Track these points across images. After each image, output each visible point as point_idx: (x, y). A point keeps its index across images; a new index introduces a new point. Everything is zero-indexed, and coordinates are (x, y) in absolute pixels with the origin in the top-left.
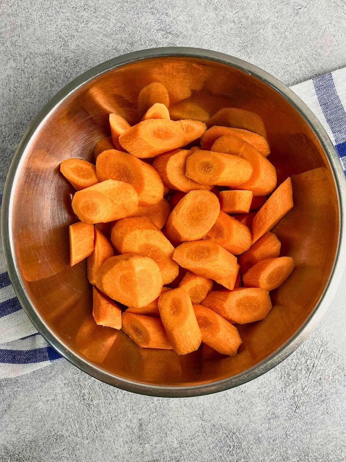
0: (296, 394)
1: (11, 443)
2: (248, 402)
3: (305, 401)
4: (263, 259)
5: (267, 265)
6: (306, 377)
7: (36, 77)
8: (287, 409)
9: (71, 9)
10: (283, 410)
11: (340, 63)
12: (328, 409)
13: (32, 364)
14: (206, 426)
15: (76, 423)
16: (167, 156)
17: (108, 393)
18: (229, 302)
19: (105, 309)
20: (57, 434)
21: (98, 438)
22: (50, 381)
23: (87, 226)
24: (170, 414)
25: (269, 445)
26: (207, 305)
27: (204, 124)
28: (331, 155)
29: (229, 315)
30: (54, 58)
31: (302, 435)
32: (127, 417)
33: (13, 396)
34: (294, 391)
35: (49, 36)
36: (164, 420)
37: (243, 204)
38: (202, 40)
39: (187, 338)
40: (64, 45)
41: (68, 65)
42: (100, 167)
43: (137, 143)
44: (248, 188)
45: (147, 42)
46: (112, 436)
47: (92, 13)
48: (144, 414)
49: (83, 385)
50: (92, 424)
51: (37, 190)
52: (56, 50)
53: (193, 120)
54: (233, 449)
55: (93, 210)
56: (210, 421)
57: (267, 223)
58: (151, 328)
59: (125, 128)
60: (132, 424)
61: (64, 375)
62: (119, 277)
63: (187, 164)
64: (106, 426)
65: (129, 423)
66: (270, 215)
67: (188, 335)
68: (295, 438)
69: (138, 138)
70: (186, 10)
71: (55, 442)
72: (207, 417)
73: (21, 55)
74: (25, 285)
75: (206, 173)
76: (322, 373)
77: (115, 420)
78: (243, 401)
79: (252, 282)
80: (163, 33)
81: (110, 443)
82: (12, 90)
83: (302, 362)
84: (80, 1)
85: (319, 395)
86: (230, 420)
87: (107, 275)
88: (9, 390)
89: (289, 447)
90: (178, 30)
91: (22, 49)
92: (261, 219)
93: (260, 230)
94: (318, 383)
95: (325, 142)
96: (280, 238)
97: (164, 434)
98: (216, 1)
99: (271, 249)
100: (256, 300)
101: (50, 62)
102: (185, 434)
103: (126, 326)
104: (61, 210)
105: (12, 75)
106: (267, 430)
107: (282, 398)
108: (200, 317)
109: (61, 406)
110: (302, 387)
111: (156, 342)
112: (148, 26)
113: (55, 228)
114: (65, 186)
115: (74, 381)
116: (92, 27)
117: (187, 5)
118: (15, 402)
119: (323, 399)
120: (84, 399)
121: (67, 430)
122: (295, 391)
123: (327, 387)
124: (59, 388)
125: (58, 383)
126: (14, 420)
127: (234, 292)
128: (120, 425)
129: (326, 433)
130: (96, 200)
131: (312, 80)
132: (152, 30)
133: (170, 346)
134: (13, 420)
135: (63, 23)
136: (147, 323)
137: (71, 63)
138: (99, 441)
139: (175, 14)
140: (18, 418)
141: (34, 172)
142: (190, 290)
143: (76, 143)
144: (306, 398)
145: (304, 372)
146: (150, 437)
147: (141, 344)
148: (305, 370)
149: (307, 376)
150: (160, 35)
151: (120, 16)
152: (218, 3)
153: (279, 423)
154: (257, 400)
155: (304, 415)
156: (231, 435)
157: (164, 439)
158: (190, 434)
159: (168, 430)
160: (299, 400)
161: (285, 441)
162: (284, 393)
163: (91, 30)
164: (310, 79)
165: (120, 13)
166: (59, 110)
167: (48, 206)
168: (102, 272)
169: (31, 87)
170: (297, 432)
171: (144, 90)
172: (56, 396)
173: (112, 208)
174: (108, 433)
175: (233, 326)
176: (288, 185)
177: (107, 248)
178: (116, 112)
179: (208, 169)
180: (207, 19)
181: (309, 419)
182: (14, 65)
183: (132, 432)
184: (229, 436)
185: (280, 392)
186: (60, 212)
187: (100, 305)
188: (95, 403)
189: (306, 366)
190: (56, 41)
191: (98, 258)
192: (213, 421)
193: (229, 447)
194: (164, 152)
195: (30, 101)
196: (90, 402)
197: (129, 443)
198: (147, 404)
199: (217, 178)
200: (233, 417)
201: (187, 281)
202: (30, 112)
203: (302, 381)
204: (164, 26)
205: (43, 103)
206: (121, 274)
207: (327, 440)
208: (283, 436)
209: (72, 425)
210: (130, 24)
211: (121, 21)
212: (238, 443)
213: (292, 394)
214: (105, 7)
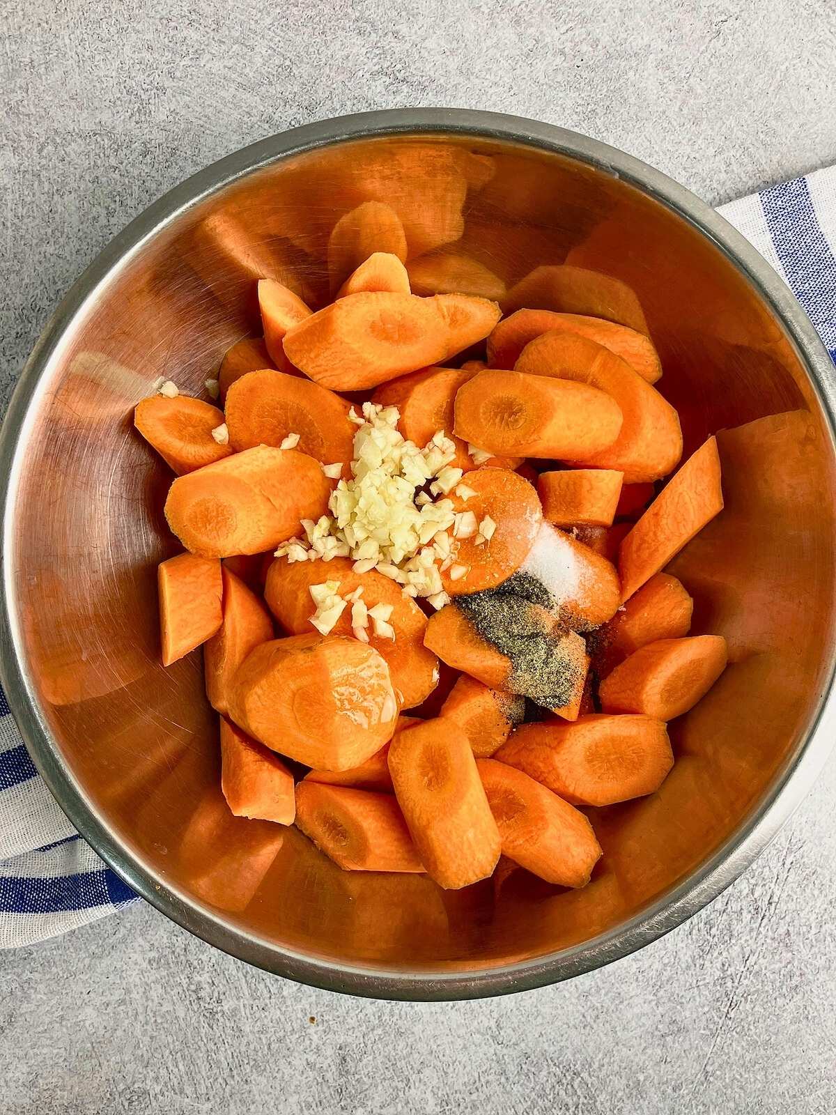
0: (729, 973)
1: (19, 1110)
2: (610, 994)
3: (752, 990)
4: (648, 643)
5: (661, 658)
6: (752, 930)
7: (70, 192)
8: (706, 1009)
9: (157, 21)
10: (698, 1012)
11: (825, 153)
12: (808, 1008)
13: (68, 913)
14: (506, 1057)
15: (179, 1059)
16: (406, 384)
17: (259, 983)
18: (566, 751)
19: (253, 775)
20: (132, 1089)
21: (237, 1097)
22: (113, 953)
23: (204, 563)
24: (415, 1029)
25: (665, 1099)
26: (511, 760)
27: (496, 306)
28: (824, 378)
29: (567, 785)
30: (114, 143)
31: (743, 1073)
32: (309, 1042)
33: (19, 993)
34: (723, 965)
35: (102, 89)
36: (402, 1045)
37: (601, 504)
38: (484, 98)
39: (466, 846)
40: (139, 110)
41: (149, 161)
42: (236, 415)
43: (328, 353)
44: (611, 463)
45: (348, 103)
46: (270, 1090)
47: (209, 31)
48: (350, 1033)
49: (195, 963)
50: (219, 1061)
51: (75, 475)
52: (120, 122)
53: (468, 294)
54: (574, 1112)
55: (218, 523)
56: (517, 1045)
57: (661, 551)
58: (370, 820)
59: (298, 315)
60: (321, 1059)
61: (149, 937)
62: (289, 694)
63: (456, 405)
64: (256, 1066)
65: (315, 1057)
66: (667, 532)
67: (467, 839)
68: (727, 1080)
69: (332, 339)
70: (443, 25)
71: (126, 1107)
72: (509, 1035)
73: (30, 137)
74: (48, 719)
75: (506, 428)
76: (792, 918)
77: (278, 1052)
78: (598, 990)
79: (624, 700)
80: (388, 81)
81: (266, 1109)
82: (9, 225)
83: (741, 892)
84: (179, 3)
85: (785, 973)
86: (567, 1040)
87: (257, 690)
88: (9, 977)
89: (713, 1103)
90: (424, 74)
91: (34, 123)
92: (643, 541)
93: (642, 568)
94: (781, 944)
95: (809, 346)
96: (691, 588)
97: (402, 1081)
98: (517, 3)
99: (669, 615)
100: (634, 745)
101: (104, 153)
102: (455, 1079)
103: (305, 818)
104: (137, 525)
105: (9, 186)
106: (657, 1064)
107: (695, 981)
108: (495, 792)
109: (141, 1018)
110: (744, 954)
111: (383, 858)
112: (350, 65)
113: (123, 570)
114: (146, 464)
115: (173, 952)
116: (208, 65)
117: (446, 12)
118: (25, 1007)
119: (794, 982)
120: (199, 999)
121: (157, 1079)
122: (727, 965)
123: (805, 953)
124: (137, 972)
125: (133, 959)
126: (25, 1052)
127: (580, 727)
128: (290, 1063)
129: (804, 1066)
130: (226, 498)
131: (757, 194)
132: (361, 73)
133: (419, 866)
134: (21, 1053)
135: (136, 56)
136: (361, 809)
137: (158, 156)
138: (239, 1104)
139: (416, 33)
140: (33, 1047)
141: (68, 429)
142: (467, 723)
143: (173, 356)
144: (754, 981)
145: (746, 917)
146: (366, 1090)
147: (344, 862)
148: (750, 912)
149: (754, 926)
150: (379, 84)
151: (278, 38)
152: (523, 5)
153: (686, 1046)
154: (633, 989)
155: (749, 1025)
156: (569, 1078)
157: (401, 1094)
158: (466, 1080)
159: (411, 1072)
160: (737, 988)
161: (702, 1088)
162: (698, 970)
163: (207, 74)
164: (753, 192)
165: (278, 31)
166: (131, 269)
167: (104, 515)
168: (244, 681)
169: (57, 218)
170: (731, 1067)
171: (345, 220)
172: (128, 991)
173: (268, 517)
174: (260, 1082)
175: (579, 813)
176: (711, 455)
177: (256, 619)
178: (274, 277)
179: (510, 417)
180: (496, 46)
181: (761, 1034)
182: (14, 162)
183: (320, 1080)
184: (564, 1081)
185: (688, 967)
186: (134, 529)
187: (239, 765)
188: (226, 1006)
189: (752, 903)
190: (118, 103)
191: (234, 645)
192: (523, 1045)
193: (563, 1108)
194: (398, 375)
195: (56, 252)
196: (215, 1004)
197: (314, 1106)
198: (358, 1007)
199: (535, 440)
200: (573, 1033)
201: (461, 700)
202: (57, 280)
203: (744, 939)
204: (389, 63)
205: (88, 257)
206: (293, 686)
207: (805, 1084)
208: (698, 1077)
209: (170, 1064)
210: (305, 60)
211: (282, 51)
212: (586, 1098)
213: (718, 974)
214: (243, 17)
